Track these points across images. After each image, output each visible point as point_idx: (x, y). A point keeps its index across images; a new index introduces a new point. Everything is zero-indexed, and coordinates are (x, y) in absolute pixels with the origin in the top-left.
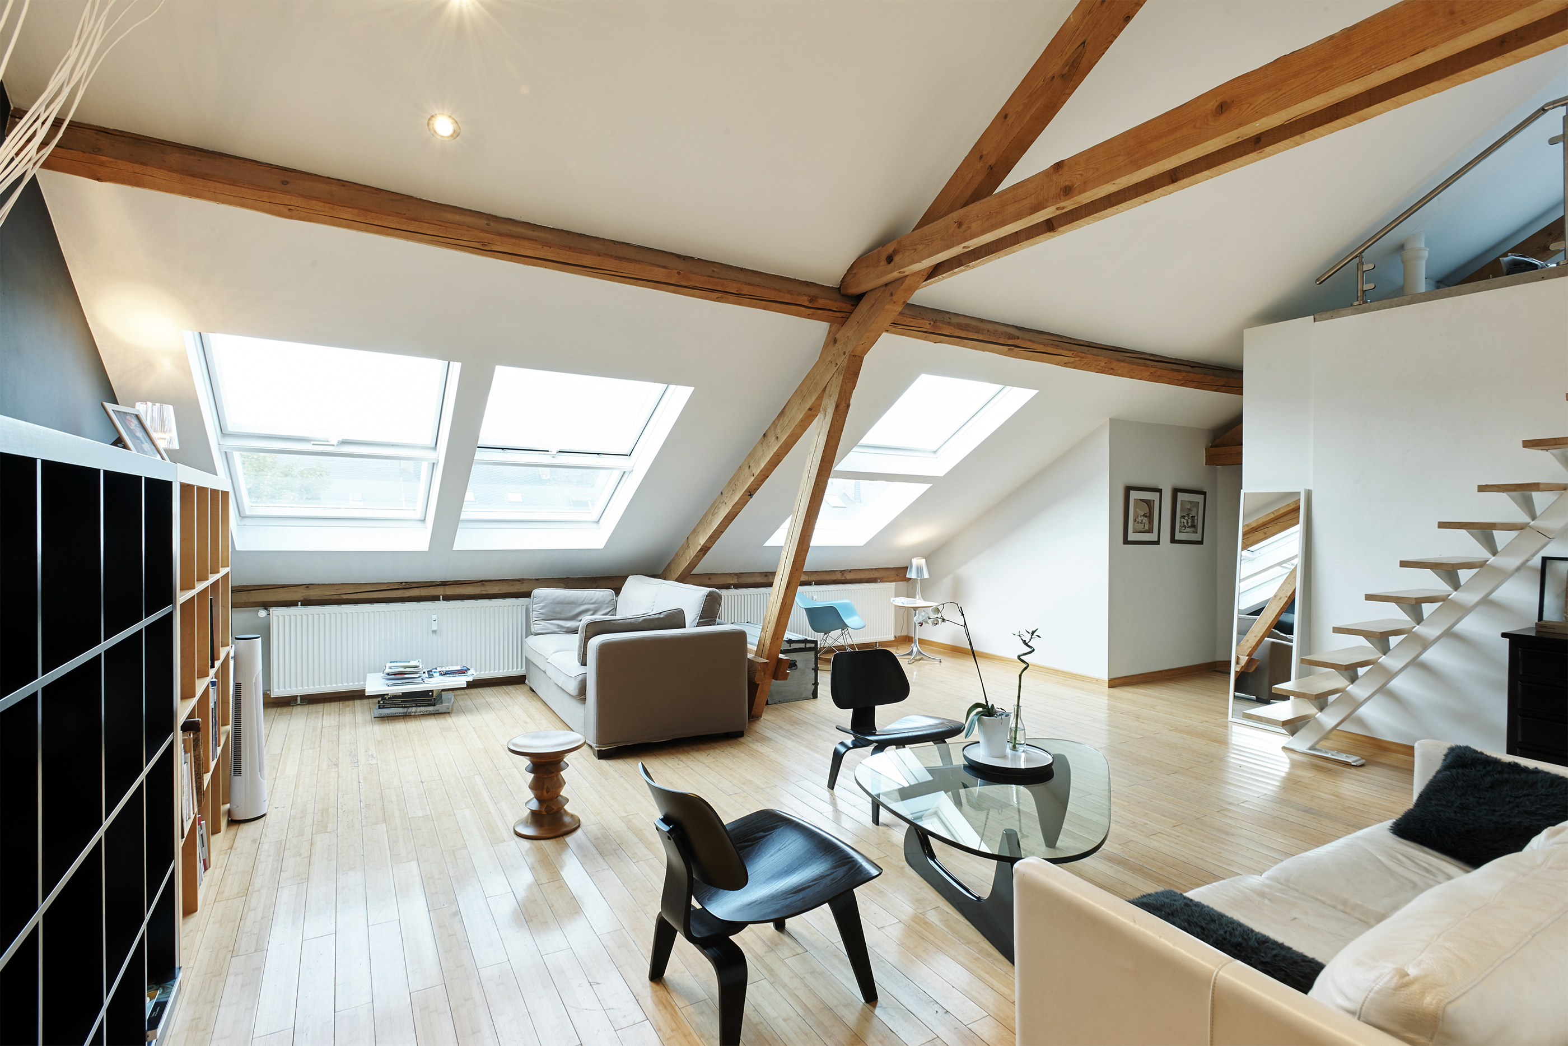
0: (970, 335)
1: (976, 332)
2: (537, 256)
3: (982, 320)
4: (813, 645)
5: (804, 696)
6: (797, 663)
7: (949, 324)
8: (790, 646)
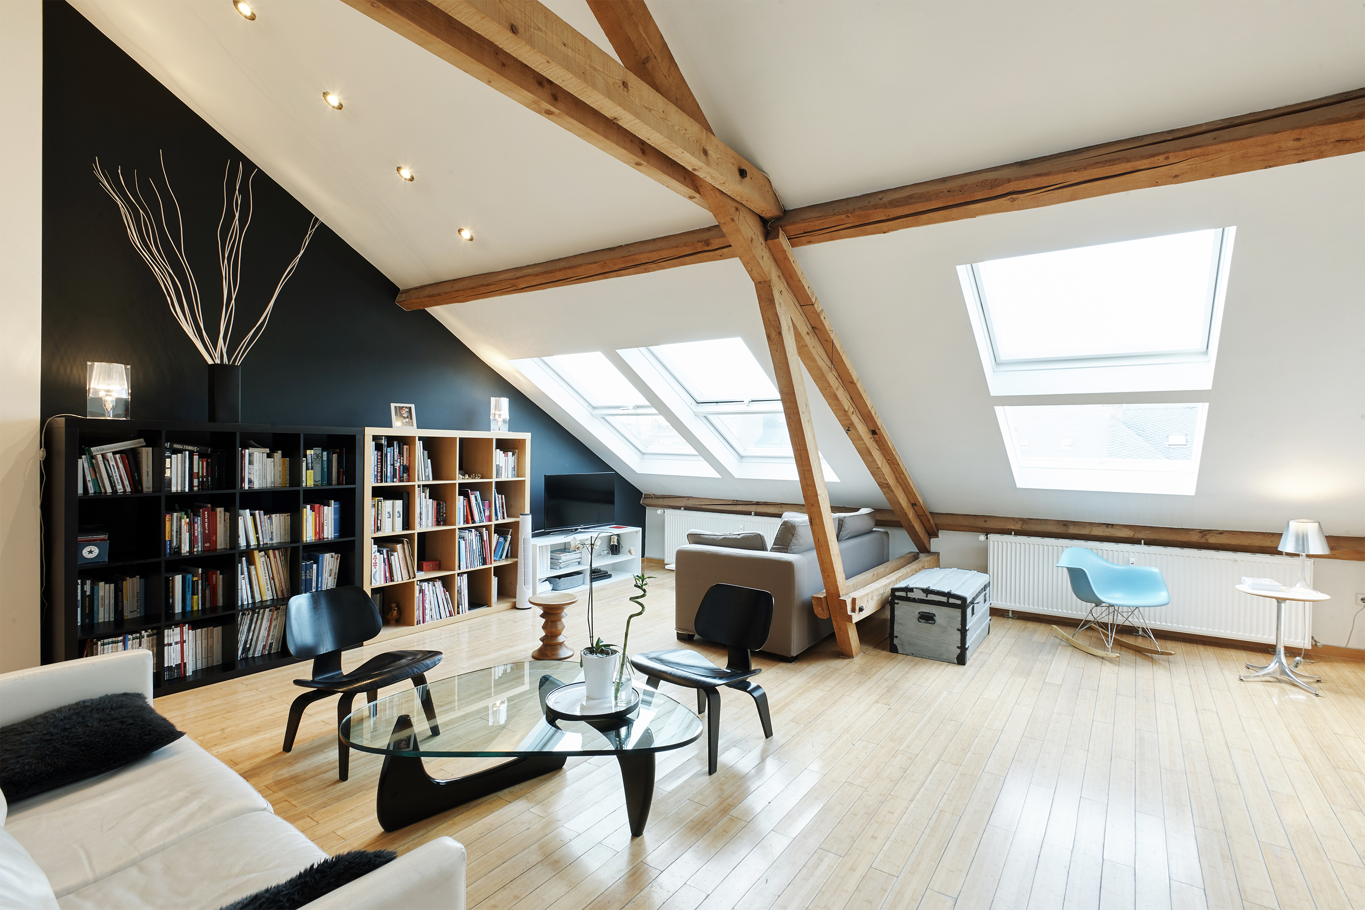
0: (920, 208)
1: (926, 201)
2: (539, 283)
3: (944, 180)
4: (959, 602)
5: (945, 658)
6: (935, 618)
7: (876, 207)
8: (927, 597)
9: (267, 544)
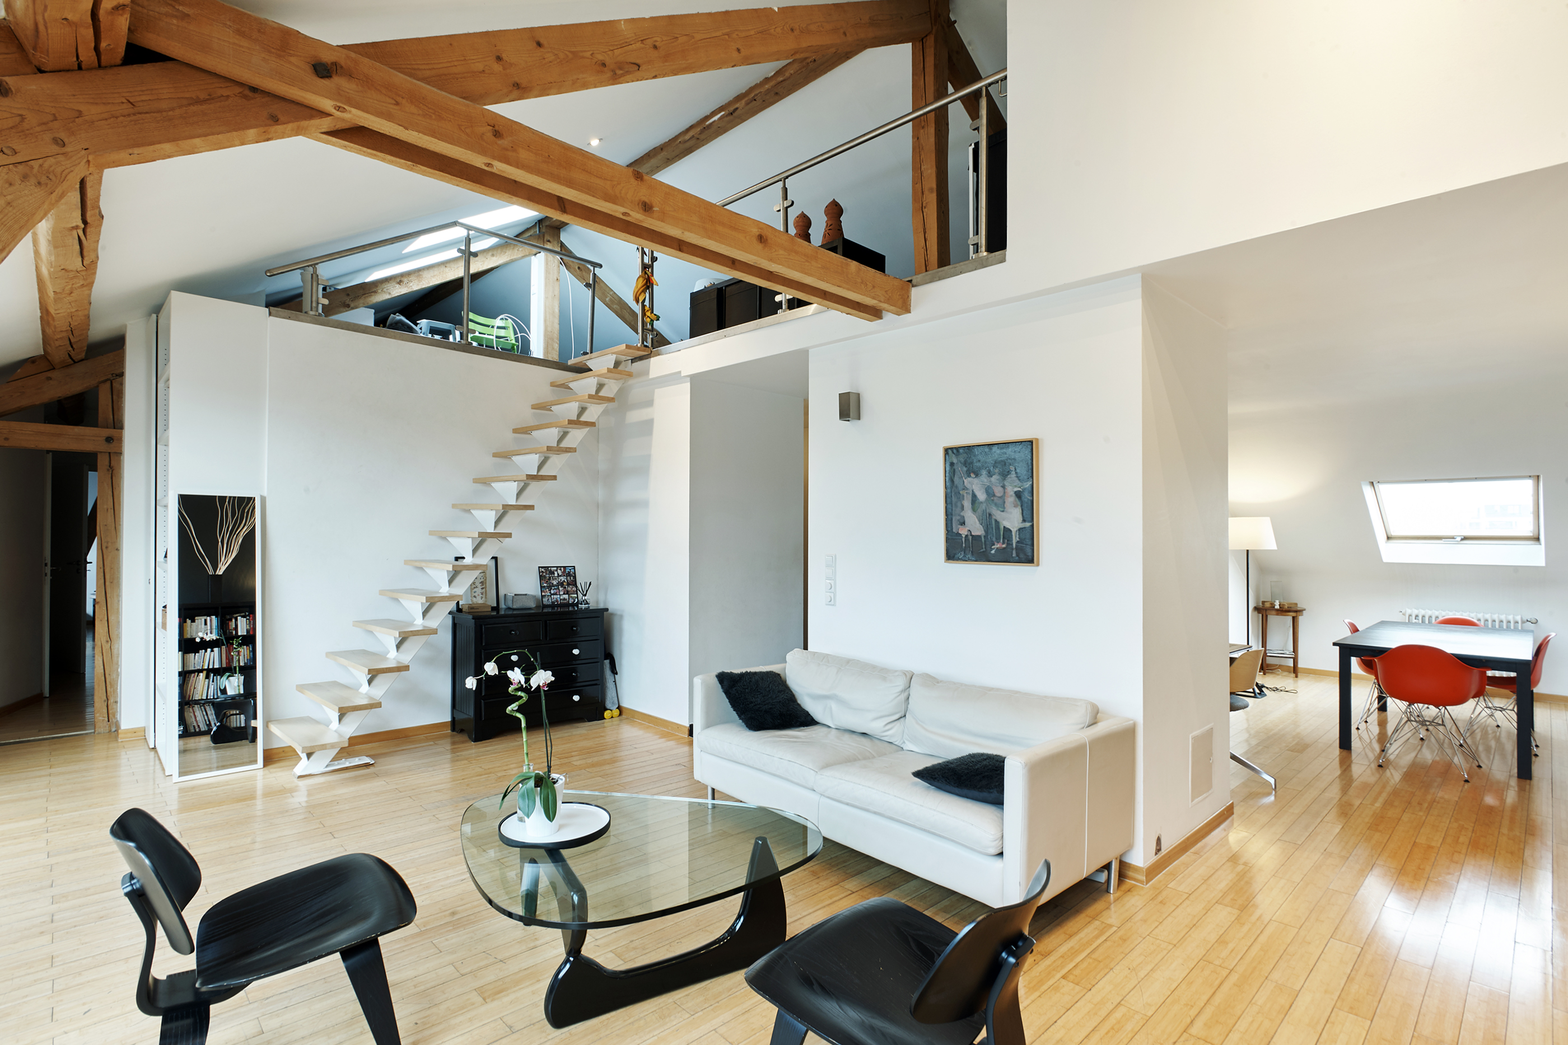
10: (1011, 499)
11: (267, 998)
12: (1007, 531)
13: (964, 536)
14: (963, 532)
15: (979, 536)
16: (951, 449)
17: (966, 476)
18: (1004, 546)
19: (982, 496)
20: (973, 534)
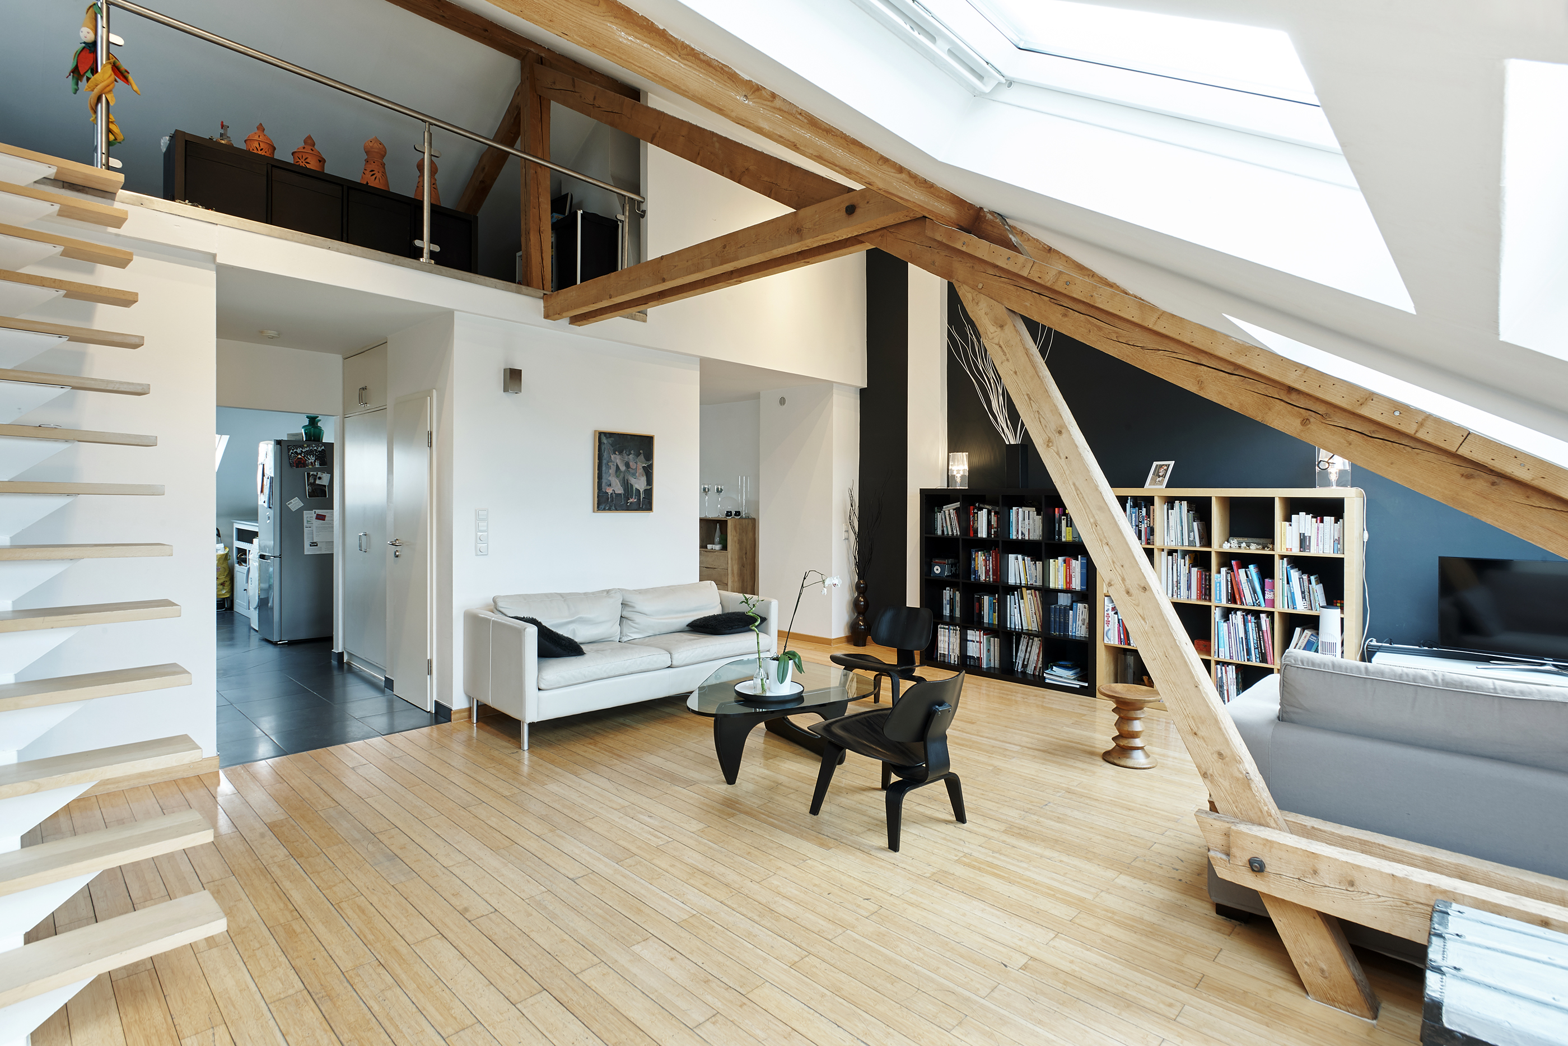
9: (1032, 584)
10: (640, 470)
11: (835, 839)
12: (638, 491)
13: (610, 494)
14: (610, 491)
15: (621, 494)
16: (603, 433)
17: (612, 452)
18: (635, 500)
19: (623, 468)
20: (616, 492)
